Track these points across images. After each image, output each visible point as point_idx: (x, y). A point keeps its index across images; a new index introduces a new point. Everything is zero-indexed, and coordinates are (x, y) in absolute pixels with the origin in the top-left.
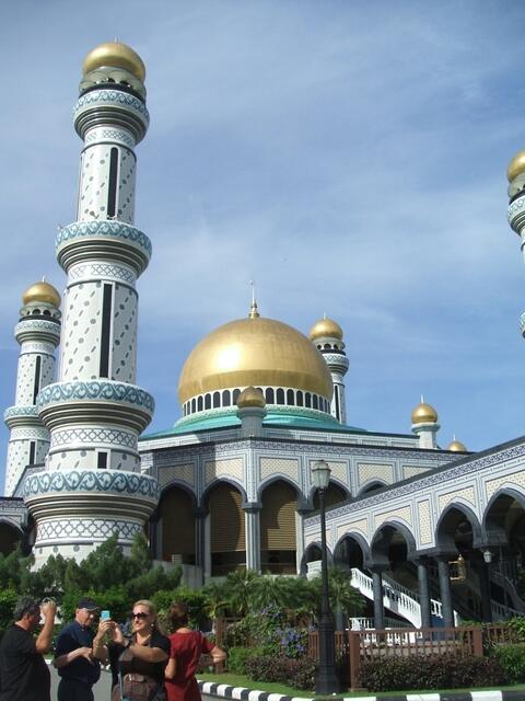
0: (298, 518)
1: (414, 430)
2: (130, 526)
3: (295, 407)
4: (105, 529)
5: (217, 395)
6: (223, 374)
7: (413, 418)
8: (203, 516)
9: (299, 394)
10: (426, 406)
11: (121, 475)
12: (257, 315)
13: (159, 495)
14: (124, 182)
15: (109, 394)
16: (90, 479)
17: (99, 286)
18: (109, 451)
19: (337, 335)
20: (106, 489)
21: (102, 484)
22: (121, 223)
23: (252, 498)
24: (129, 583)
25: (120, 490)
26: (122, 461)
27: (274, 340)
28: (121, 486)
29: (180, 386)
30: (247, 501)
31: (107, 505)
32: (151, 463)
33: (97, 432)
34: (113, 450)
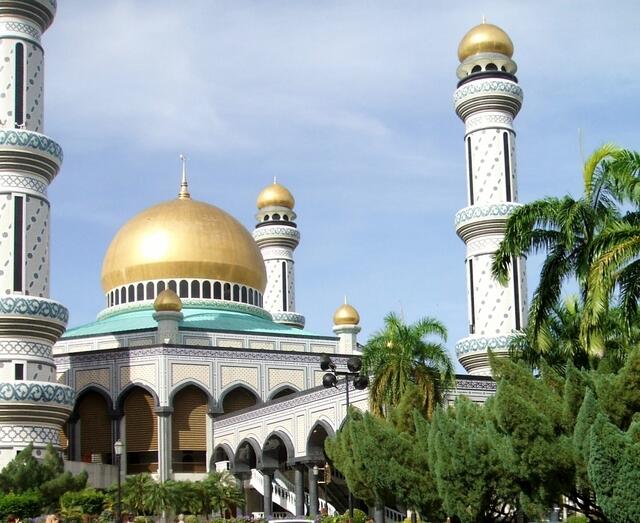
0: (209, 420)
1: (335, 331)
2: (47, 431)
3: (222, 301)
4: (23, 434)
5: (140, 286)
6: (147, 265)
7: (335, 319)
8: (118, 419)
9: (227, 287)
10: (349, 307)
11: (37, 386)
12: (187, 195)
13: (73, 401)
14: (32, 82)
15: (23, 309)
16: (8, 390)
17: (9, 198)
18: (25, 363)
19: (287, 204)
20: (23, 398)
21: (20, 394)
22: (29, 132)
23: (164, 402)
24: (42, 486)
25: (36, 400)
26: (38, 371)
27: (201, 228)
28: (37, 395)
29: (103, 274)
30: (159, 405)
31: (25, 413)
32: (69, 366)
33: (14, 344)
34: (29, 362)
